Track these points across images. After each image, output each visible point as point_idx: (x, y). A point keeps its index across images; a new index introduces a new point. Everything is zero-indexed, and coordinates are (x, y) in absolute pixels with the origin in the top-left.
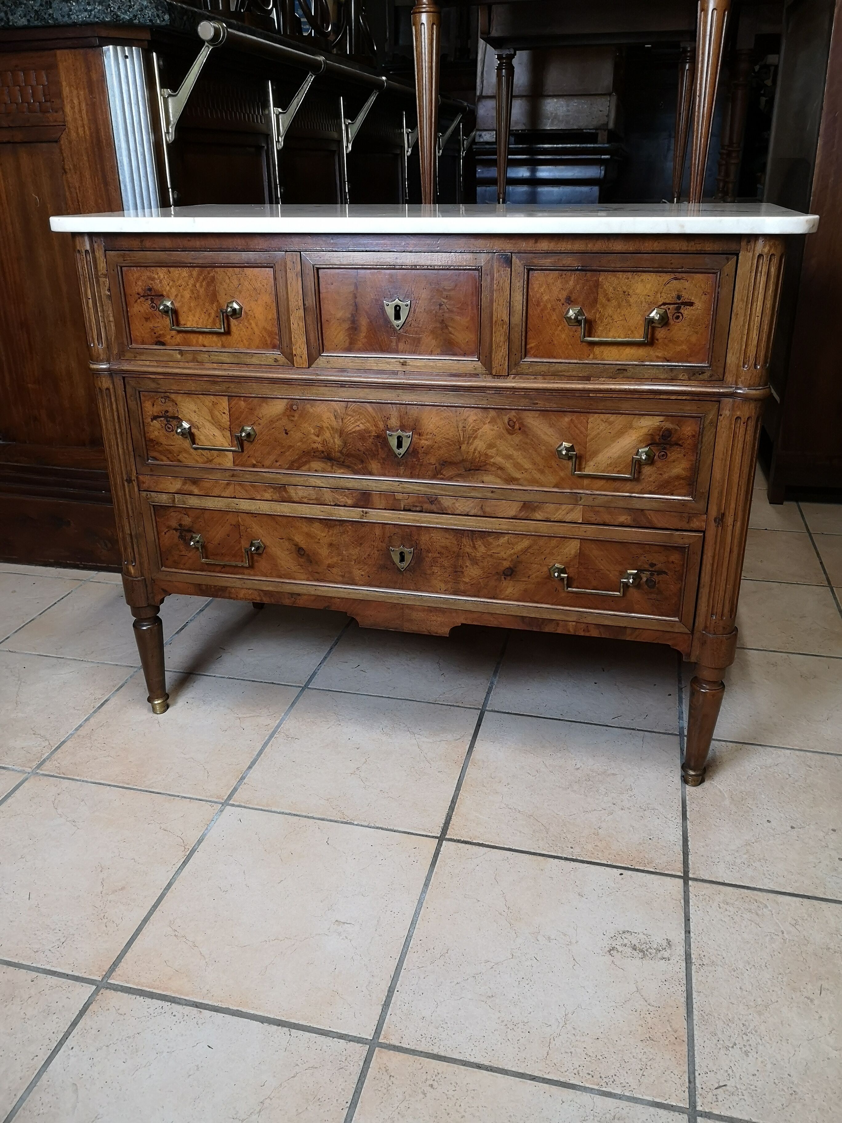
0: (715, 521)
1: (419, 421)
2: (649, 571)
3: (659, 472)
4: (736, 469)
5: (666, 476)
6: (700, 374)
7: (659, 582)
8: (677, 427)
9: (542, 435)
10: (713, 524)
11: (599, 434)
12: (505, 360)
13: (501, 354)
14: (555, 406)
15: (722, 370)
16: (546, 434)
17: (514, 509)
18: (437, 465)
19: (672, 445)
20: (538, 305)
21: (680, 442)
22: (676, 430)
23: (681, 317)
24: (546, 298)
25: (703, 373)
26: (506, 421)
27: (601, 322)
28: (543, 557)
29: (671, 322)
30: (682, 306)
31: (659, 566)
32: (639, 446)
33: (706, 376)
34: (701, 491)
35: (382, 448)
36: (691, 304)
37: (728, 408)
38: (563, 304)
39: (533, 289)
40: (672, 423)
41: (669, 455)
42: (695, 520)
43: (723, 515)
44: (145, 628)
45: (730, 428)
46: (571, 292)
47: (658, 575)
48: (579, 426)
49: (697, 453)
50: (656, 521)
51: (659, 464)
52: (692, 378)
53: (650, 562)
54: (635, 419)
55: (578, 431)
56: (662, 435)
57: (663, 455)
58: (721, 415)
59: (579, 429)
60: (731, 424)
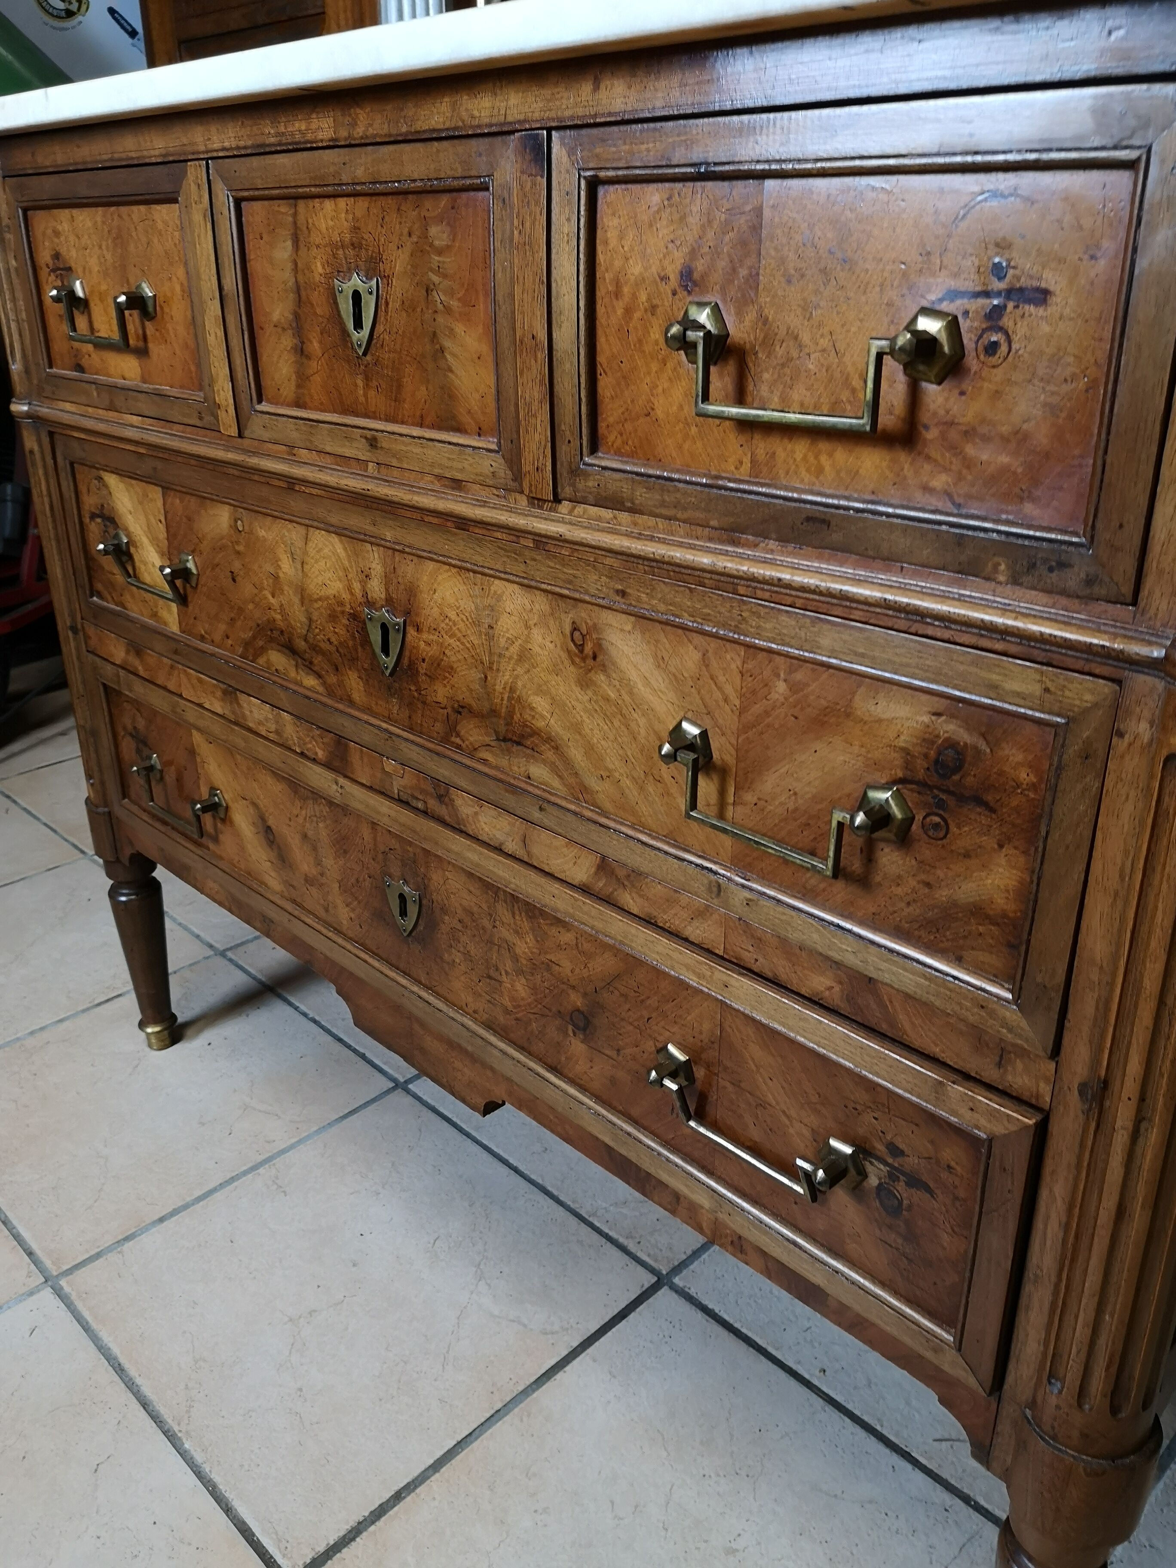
0: (1081, 1093)
1: (415, 596)
2: (886, 1164)
3: (923, 877)
4: (1153, 944)
5: (943, 894)
6: (1051, 570)
7: (910, 1208)
8: (983, 746)
9: (640, 686)
10: (1074, 1098)
11: (767, 713)
12: (545, 456)
13: (537, 439)
14: (662, 607)
15: (1128, 564)
16: (647, 682)
17: (585, 870)
18: (449, 710)
19: (962, 799)
20: (617, 294)
21: (989, 798)
22: (978, 751)
23: (1004, 348)
24: (636, 269)
25: (1062, 565)
26: (568, 629)
27: (768, 356)
28: (646, 1015)
29: (972, 362)
30: (1010, 305)
31: (911, 1162)
32: (869, 779)
33: (1073, 579)
34: (1039, 979)
35: (362, 646)
36: (1042, 296)
37: (1147, 714)
38: (674, 293)
39: (606, 243)
40: (969, 728)
41: (953, 829)
42: (1019, 1065)
43: (1105, 1084)
44: (123, 899)
45: (1149, 788)
46: (693, 253)
47: (907, 1184)
48: (721, 679)
49: (1036, 849)
50: (907, 1026)
51: (926, 852)
52: (1025, 579)
53: (889, 1137)
54: (862, 690)
55: (718, 695)
56: (936, 762)
57: (936, 826)
58: (1121, 735)
59: (720, 689)
60: (1151, 776)
